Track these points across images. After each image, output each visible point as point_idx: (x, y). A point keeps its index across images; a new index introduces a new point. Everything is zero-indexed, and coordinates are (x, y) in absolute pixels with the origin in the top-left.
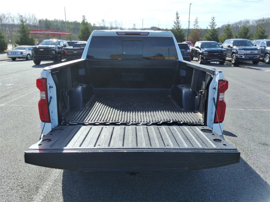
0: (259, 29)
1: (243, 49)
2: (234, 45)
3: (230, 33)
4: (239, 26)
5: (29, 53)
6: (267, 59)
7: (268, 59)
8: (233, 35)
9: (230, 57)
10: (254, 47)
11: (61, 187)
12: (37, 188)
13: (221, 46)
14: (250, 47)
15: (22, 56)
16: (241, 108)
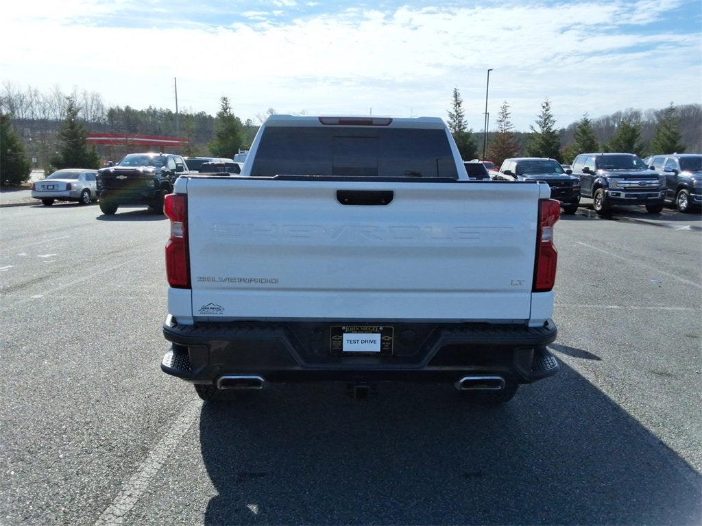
0: (662, 130)
1: (622, 177)
2: (598, 167)
3: (590, 139)
4: (614, 126)
5: (88, 187)
6: (682, 202)
7: (686, 201)
8: (597, 145)
9: (590, 197)
10: (649, 172)
11: (199, 448)
12: (145, 451)
13: (565, 170)
14: (640, 171)
15: (71, 193)
16: (612, 305)
